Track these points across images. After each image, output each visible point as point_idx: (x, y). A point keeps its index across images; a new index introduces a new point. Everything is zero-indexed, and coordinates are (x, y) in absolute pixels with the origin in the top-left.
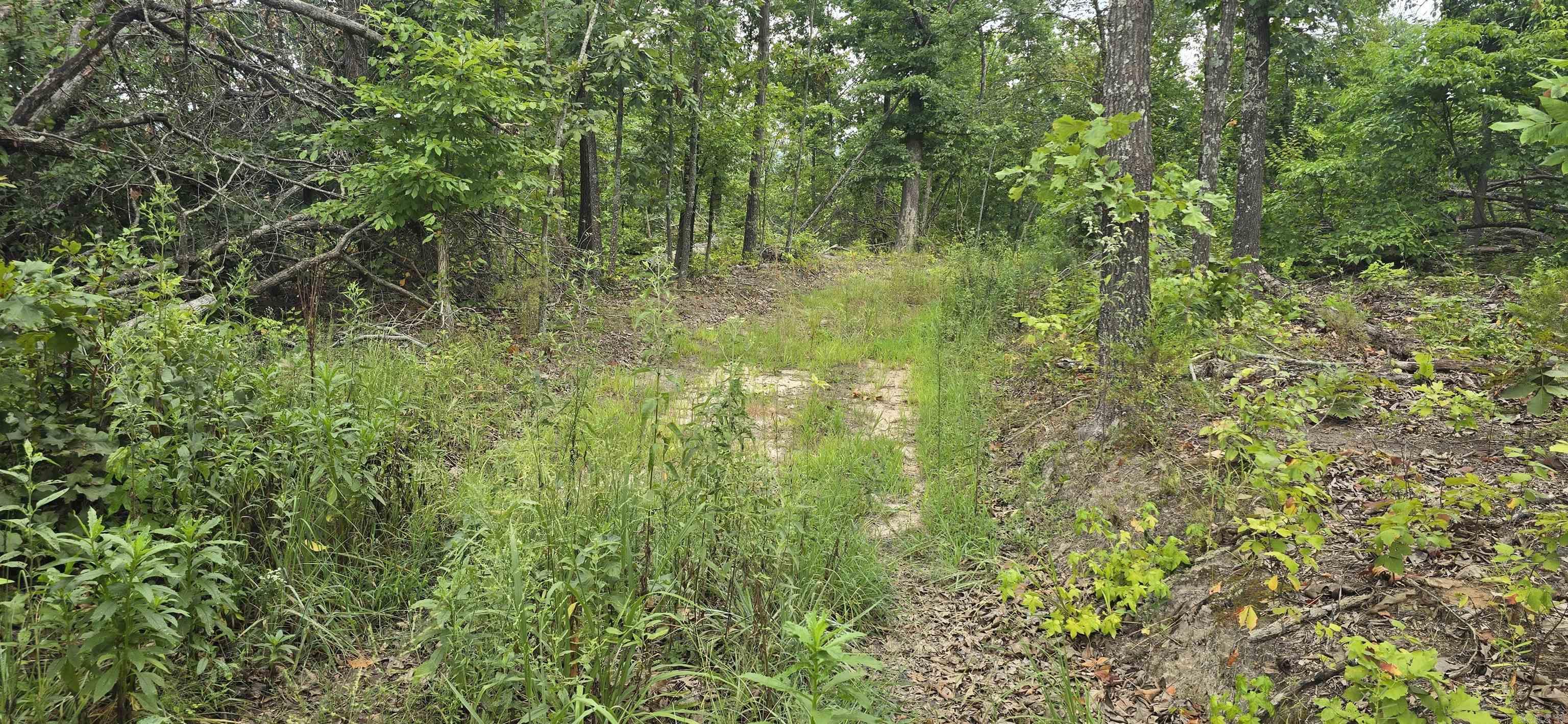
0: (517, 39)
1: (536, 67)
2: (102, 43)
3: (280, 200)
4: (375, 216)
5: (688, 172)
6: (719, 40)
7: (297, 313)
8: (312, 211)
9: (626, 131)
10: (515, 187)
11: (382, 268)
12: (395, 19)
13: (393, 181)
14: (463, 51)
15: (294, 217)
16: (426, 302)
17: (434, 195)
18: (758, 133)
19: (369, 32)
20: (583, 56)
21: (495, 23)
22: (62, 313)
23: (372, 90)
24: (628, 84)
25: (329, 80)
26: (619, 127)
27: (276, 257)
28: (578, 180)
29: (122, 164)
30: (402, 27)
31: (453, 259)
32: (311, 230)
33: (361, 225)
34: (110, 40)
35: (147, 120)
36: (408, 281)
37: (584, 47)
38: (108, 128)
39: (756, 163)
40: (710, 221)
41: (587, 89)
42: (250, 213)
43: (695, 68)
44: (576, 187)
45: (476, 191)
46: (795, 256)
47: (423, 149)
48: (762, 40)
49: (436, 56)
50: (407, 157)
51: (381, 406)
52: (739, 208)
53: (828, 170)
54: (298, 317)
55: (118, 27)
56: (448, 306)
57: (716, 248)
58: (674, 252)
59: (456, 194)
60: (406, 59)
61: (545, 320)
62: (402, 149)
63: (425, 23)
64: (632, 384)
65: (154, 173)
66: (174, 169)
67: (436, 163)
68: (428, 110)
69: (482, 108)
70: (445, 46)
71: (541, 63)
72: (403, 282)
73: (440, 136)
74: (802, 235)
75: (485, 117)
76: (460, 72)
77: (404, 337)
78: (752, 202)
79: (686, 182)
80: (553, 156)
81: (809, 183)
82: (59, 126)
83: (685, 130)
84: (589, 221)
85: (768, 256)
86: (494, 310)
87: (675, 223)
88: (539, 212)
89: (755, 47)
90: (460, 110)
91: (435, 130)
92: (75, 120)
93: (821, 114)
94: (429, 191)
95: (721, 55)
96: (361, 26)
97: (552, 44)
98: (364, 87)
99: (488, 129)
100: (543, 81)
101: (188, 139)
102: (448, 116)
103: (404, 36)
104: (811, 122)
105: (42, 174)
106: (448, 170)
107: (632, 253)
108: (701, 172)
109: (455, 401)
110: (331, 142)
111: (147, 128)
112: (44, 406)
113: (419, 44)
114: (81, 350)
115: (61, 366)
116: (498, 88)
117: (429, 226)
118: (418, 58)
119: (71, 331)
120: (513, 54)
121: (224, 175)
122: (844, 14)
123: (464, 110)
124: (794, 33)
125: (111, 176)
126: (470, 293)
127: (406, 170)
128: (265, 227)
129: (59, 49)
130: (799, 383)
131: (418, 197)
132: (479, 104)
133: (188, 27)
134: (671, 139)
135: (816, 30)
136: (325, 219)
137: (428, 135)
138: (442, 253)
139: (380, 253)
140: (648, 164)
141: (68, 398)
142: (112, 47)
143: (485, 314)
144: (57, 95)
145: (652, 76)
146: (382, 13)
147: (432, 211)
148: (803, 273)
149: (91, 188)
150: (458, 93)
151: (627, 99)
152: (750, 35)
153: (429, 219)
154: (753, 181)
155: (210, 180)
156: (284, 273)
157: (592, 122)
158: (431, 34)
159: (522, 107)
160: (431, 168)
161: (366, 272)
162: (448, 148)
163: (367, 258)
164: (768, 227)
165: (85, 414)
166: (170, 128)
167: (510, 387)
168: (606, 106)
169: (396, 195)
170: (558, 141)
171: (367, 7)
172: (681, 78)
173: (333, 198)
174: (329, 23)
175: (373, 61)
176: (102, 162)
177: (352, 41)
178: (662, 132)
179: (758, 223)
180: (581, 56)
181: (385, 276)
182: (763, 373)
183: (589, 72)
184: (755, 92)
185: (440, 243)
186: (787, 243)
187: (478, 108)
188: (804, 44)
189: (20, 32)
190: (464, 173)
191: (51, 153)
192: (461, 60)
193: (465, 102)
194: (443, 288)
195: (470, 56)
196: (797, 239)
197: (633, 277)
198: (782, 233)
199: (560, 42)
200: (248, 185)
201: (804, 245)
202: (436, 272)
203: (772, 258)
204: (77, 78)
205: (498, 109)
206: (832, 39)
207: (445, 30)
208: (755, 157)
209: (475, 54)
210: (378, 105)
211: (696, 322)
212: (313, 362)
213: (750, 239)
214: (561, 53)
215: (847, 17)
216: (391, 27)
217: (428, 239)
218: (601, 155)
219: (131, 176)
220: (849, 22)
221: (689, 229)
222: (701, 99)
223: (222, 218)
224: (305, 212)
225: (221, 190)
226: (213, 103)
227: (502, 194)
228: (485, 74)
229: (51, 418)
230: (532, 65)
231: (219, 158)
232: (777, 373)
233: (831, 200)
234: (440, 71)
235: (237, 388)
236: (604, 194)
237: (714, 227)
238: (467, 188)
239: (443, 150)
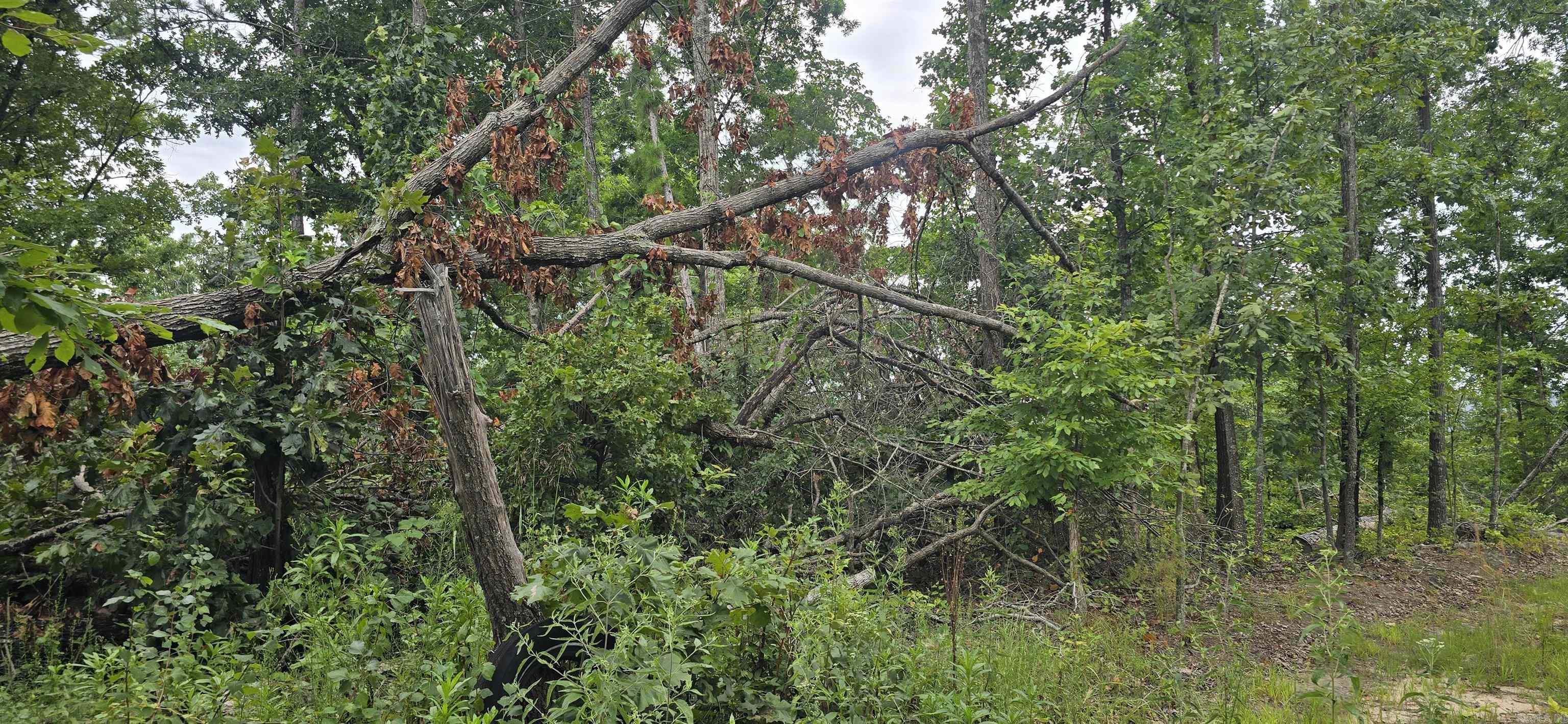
0: (1145, 318)
1: (1164, 343)
2: (799, 356)
3: (928, 478)
4: (1009, 494)
5: (1346, 437)
6: (1377, 293)
7: (941, 587)
8: (954, 490)
9: (1266, 396)
10: (1145, 464)
11: (1016, 543)
12: (1028, 313)
13: (1026, 461)
14: (1090, 335)
15: (939, 495)
16: (1059, 581)
17: (1065, 474)
18: (1436, 389)
19: (1006, 327)
20: (1214, 327)
21: (1121, 301)
22: (761, 593)
23: (1006, 378)
24: (1268, 349)
25: (970, 372)
26: (1259, 392)
27: (924, 532)
28: (1215, 447)
29: (808, 453)
30: (1034, 319)
31: (1084, 538)
32: (952, 507)
33: (997, 502)
34: (804, 354)
35: (828, 415)
36: (1040, 556)
37: (1215, 318)
38: (800, 423)
39: (1436, 424)
40: (1380, 491)
41: (1220, 360)
42: (903, 492)
43: (1347, 325)
44: (1212, 455)
45: (1106, 470)
46: (1505, 534)
47: (1053, 429)
48: (1433, 282)
49: (1065, 342)
50: (1038, 438)
51: (1016, 699)
52: (1418, 471)
53: (1543, 424)
54: (942, 591)
55: (810, 343)
56: (1081, 587)
57: (1390, 523)
58: (1335, 528)
59: (1086, 474)
60: (1037, 348)
61: (1183, 606)
62: (1033, 431)
63: (1055, 313)
64: (1292, 688)
65: (831, 459)
66: (845, 454)
67: (1066, 443)
68: (1058, 393)
69: (1110, 387)
70: (1073, 333)
71: (1168, 339)
72: (1035, 558)
73: (1069, 418)
74: (1512, 506)
75: (1113, 396)
76: (1087, 355)
77: (1038, 617)
78: (1434, 468)
79: (1344, 448)
80: (1186, 430)
81: (1516, 441)
82: (767, 423)
83: (1340, 392)
84: (1229, 498)
85: (1465, 533)
86: (1128, 590)
87: (1335, 491)
88: (1173, 489)
89: (1424, 290)
90: (1087, 391)
91: (1065, 412)
92: (778, 418)
93: (1522, 361)
94: (1060, 470)
95: (1380, 308)
96: (998, 322)
97: (1181, 315)
98: (1000, 376)
99: (1117, 407)
100: (1172, 355)
101: (857, 428)
102: (1077, 398)
103: (1036, 327)
104: (1509, 370)
105: (754, 464)
106: (1077, 449)
107: (1283, 527)
108: (1362, 436)
109: (1090, 692)
110: (970, 427)
111: (827, 421)
112: (744, 673)
113: (1048, 333)
114: (773, 627)
115: (758, 636)
116: (1127, 368)
117: (1062, 506)
118: (1048, 346)
119: (766, 608)
120: (1140, 333)
121: (884, 459)
122: (1543, 242)
123: (1091, 391)
124: (1474, 270)
125: (800, 463)
126: (1102, 570)
127: (1038, 451)
128: (915, 504)
129: (771, 364)
130: (1528, 707)
131: (1050, 476)
132: (1107, 384)
133: (860, 338)
134: (1323, 402)
135: (1504, 264)
136: (966, 497)
137: (1058, 417)
138: (1074, 531)
139: (1014, 529)
140: (1295, 430)
141: (761, 666)
142: (806, 358)
143: (1119, 594)
144: (767, 400)
145: (1295, 337)
146: (1016, 309)
147: (1064, 491)
148: (1518, 556)
149: (786, 473)
150: (1087, 375)
151: (1266, 365)
152: (1415, 277)
153: (1060, 499)
154: (1435, 443)
155: (872, 463)
156: (930, 548)
157: (1227, 393)
158: (1060, 323)
159: (1151, 385)
160: (1061, 449)
161: (1001, 548)
162: (1077, 428)
163: (1003, 533)
164: (1461, 496)
165: (773, 682)
166: (844, 420)
167: (1148, 681)
168: (1242, 374)
169: (1029, 475)
170: (1190, 415)
171: (1003, 306)
172: (1331, 337)
173: (973, 477)
174: (970, 323)
175: (1007, 352)
176: (795, 452)
177: (990, 336)
178: (1310, 395)
179: (1446, 493)
180: (1212, 328)
181: (1018, 552)
182: (1474, 689)
183: (1222, 343)
184: (1429, 343)
185: (1072, 521)
186: (1491, 517)
187: (1106, 388)
188: (1488, 282)
189: (746, 352)
190: (1093, 453)
191: (761, 446)
192: (1089, 343)
193: (1094, 383)
194: (1074, 568)
195: (1097, 340)
196: (1506, 511)
197: (1284, 558)
198: (1482, 504)
199: (1190, 313)
200: (902, 467)
201: (1516, 518)
202: (1067, 549)
203: (1471, 536)
204: (782, 384)
205: (1126, 388)
206: (1531, 272)
207: (1074, 318)
208: (1435, 417)
209: (1102, 337)
210: (1012, 392)
211: (1370, 614)
212: (955, 644)
213: (1436, 512)
214: (1190, 324)
215: (1548, 246)
216: (1024, 320)
217: (1060, 518)
218: (1239, 422)
219: (815, 462)
220: (1552, 250)
221: (1352, 502)
222: (1358, 357)
223: (881, 497)
224: (947, 492)
225: (880, 472)
226: (878, 395)
227: (1133, 471)
228: (1112, 355)
229: (749, 683)
230: (1160, 342)
231: (880, 443)
232: (1492, 691)
233: (1550, 461)
234: (1069, 356)
235: (891, 668)
236: (1244, 462)
237: (1386, 496)
238: (1097, 467)
239: (1073, 429)
